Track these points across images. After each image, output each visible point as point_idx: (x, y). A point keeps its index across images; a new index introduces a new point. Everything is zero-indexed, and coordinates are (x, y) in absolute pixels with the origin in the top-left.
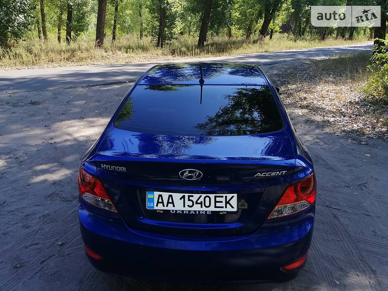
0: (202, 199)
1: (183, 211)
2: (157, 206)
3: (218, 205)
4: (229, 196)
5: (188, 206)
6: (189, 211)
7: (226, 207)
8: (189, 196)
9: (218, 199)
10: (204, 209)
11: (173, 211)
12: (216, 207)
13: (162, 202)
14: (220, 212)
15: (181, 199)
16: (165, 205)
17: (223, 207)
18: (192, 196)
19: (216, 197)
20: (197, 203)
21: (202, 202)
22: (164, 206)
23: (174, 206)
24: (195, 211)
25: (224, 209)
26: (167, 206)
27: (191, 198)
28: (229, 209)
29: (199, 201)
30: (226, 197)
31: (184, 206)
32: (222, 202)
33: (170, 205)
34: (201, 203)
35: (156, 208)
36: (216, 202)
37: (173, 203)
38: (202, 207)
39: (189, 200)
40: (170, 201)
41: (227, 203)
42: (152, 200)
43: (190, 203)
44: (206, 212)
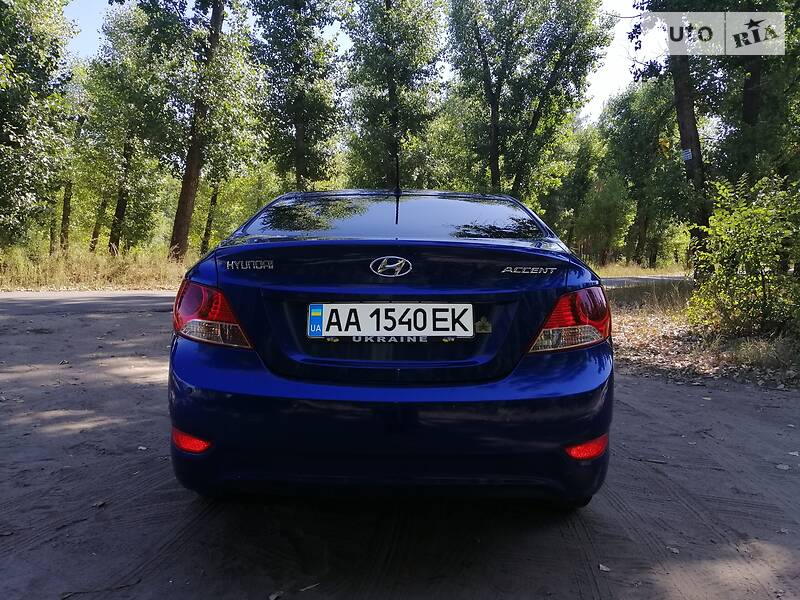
0: (410, 315)
1: (375, 338)
2: (328, 330)
3: (439, 325)
4: (459, 308)
5: (386, 328)
6: (388, 338)
7: (454, 329)
8: (387, 311)
9: (439, 315)
10: (414, 333)
11: (357, 338)
12: (435, 329)
13: (338, 323)
14: (443, 337)
15: (372, 316)
16: (343, 327)
17: (447, 329)
18: (393, 310)
19: (435, 311)
20: (401, 323)
21: (410, 320)
22: (340, 330)
23: (359, 329)
24: (398, 338)
25: (450, 333)
26: (346, 329)
27: (390, 314)
28: (459, 332)
29: (405, 320)
30: (453, 310)
31: (378, 329)
32: (446, 320)
33: (353, 328)
34: (409, 323)
35: (325, 334)
36: (435, 320)
37: (357, 323)
38: (410, 329)
39: (387, 317)
40: (353, 320)
41: (455, 321)
42: (319, 320)
43: (389, 323)
44: (418, 338)
